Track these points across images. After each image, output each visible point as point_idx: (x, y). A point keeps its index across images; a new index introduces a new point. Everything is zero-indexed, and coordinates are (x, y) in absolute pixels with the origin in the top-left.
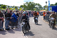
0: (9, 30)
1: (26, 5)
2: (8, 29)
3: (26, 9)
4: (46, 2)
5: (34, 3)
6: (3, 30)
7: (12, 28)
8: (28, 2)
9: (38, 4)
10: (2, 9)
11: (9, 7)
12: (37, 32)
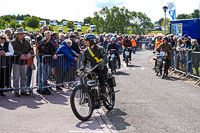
0: (49, 94)
1: (100, 16)
2: (45, 92)
3: (101, 29)
4: (165, 8)
5: (127, 11)
6: (31, 95)
7: (58, 88)
8: (109, 8)
9: (140, 13)
10: (27, 28)
11: (48, 22)
12: (137, 101)
